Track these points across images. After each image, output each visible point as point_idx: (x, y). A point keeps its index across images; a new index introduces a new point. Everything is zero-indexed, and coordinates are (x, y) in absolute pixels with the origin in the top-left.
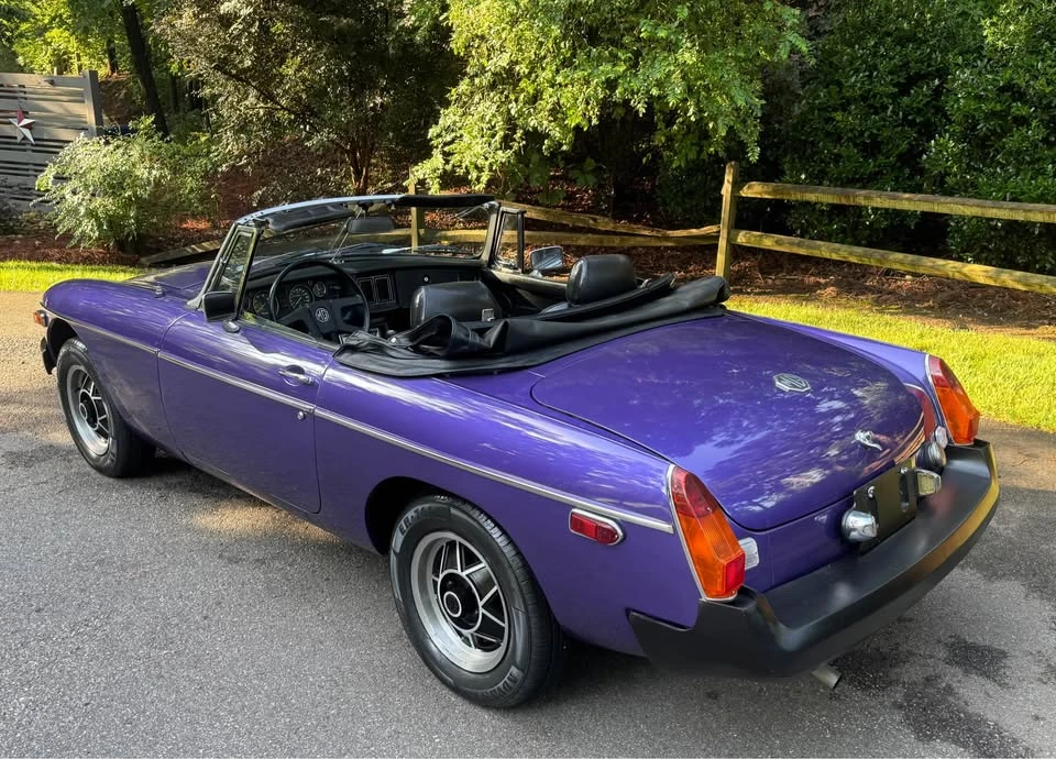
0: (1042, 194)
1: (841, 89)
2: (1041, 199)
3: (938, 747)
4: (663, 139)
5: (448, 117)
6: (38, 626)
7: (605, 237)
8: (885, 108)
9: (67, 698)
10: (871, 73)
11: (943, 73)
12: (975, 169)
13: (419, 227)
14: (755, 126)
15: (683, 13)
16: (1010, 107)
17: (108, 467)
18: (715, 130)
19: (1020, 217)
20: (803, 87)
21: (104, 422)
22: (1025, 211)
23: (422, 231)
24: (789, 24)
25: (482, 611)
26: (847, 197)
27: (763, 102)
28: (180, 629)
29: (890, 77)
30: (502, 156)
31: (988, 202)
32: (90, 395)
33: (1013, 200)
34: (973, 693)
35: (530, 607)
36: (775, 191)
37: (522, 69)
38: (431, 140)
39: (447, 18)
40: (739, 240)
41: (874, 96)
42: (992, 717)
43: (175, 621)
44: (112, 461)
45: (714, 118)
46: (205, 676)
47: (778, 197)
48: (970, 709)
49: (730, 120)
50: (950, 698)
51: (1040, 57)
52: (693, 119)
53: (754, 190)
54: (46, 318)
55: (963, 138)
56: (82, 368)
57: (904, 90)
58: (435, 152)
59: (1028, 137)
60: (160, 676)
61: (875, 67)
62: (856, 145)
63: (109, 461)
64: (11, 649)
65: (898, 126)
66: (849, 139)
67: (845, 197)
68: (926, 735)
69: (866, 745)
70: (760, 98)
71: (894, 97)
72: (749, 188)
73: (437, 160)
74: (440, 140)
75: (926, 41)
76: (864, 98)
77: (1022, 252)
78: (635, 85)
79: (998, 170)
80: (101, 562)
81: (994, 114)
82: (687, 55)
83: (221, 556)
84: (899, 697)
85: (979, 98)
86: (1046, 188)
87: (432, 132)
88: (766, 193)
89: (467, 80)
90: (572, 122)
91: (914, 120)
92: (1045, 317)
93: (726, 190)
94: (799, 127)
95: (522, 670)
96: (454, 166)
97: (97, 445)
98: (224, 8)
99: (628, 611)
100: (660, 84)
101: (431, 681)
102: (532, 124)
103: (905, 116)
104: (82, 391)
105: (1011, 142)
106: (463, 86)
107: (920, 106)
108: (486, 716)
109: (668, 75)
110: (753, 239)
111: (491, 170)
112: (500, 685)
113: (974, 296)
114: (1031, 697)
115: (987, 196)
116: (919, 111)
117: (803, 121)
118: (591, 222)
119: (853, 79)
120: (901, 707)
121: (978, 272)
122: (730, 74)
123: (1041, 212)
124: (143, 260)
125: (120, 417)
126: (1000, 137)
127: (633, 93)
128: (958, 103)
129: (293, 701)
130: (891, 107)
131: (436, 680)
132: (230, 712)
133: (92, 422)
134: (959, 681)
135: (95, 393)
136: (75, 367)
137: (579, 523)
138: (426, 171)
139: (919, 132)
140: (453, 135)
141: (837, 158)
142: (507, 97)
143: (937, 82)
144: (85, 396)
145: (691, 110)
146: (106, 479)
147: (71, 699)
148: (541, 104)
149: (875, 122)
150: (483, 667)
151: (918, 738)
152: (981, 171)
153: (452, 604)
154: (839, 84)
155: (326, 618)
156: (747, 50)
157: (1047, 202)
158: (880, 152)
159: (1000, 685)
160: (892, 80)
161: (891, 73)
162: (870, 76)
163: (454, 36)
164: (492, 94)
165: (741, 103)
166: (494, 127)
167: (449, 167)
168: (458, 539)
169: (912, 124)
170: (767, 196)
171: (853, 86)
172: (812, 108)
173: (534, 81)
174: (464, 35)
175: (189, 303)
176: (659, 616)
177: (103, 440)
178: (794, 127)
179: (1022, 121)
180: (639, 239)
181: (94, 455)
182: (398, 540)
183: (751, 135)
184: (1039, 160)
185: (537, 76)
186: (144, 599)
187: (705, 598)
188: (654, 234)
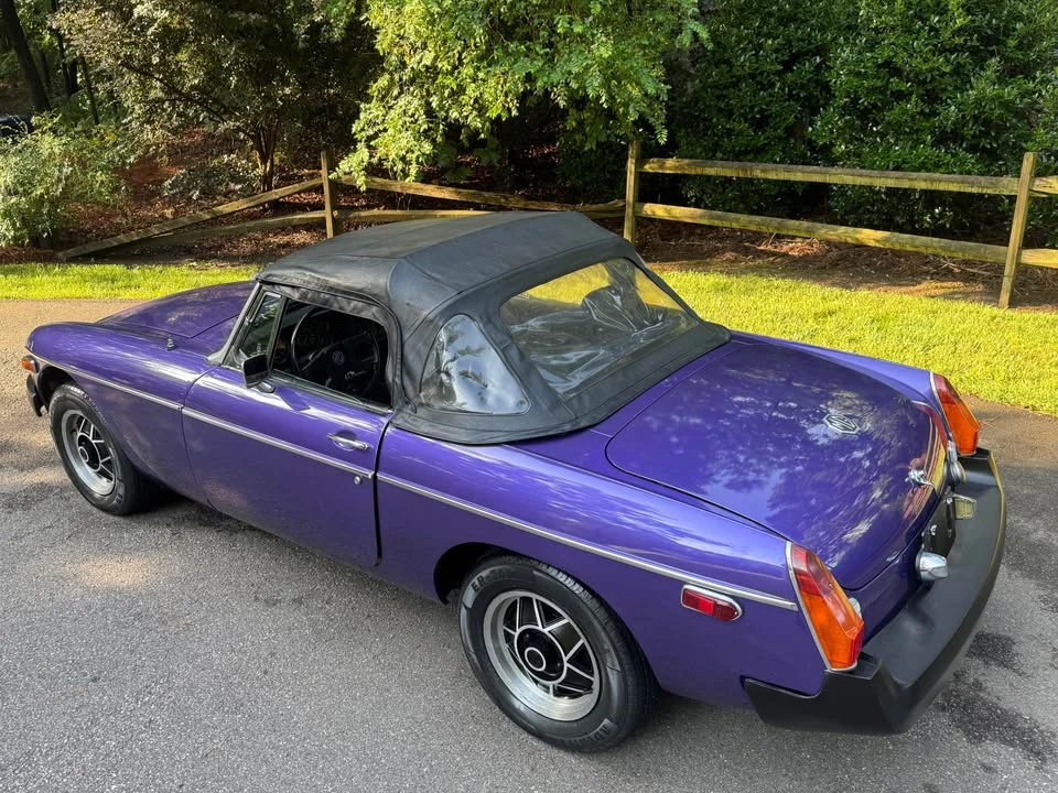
0: (923, 163)
1: (731, 67)
2: (923, 167)
3: (990, 749)
4: (574, 124)
5: (370, 111)
6: (101, 698)
8: (772, 85)
9: (158, 781)
10: (757, 53)
11: (822, 50)
12: (857, 139)
13: (333, 209)
14: (661, 109)
15: (596, 9)
16: (888, 82)
17: (115, 507)
18: (626, 114)
19: (906, 184)
20: (693, 65)
21: (108, 464)
22: (910, 179)
23: (336, 213)
24: (690, 12)
25: (566, 665)
26: (745, 170)
27: (669, 87)
28: (244, 688)
29: (774, 56)
30: (427, 148)
31: (876, 172)
32: (90, 438)
33: (894, 169)
34: (998, 686)
35: (627, 667)
36: (677, 167)
37: (444, 65)
38: (355, 134)
39: (367, 19)
40: (644, 212)
41: (762, 73)
42: (1024, 711)
43: (236, 679)
44: (119, 502)
45: (626, 105)
46: (287, 740)
47: (679, 171)
48: (1002, 704)
49: (643, 107)
50: (982, 695)
51: (914, 36)
52: (605, 106)
53: (654, 166)
54: (36, 364)
55: (845, 110)
56: (80, 413)
57: (788, 66)
58: (359, 146)
59: (907, 110)
60: (242, 746)
61: (760, 46)
62: (746, 120)
63: (115, 502)
64: (82, 728)
65: (785, 101)
66: (741, 115)
67: (743, 170)
68: (975, 737)
69: (927, 753)
70: (665, 83)
71: (778, 73)
72: (650, 164)
73: (362, 154)
74: (363, 134)
75: (806, 21)
76: (752, 76)
77: (901, 212)
78: (555, 77)
79: (878, 139)
80: (138, 616)
81: (873, 90)
82: (602, 49)
83: (256, 599)
84: (939, 699)
85: (858, 74)
86: (926, 158)
87: (355, 127)
88: (668, 168)
89: (387, 76)
90: (493, 114)
91: (798, 94)
92: (927, 273)
93: (631, 166)
94: (693, 104)
95: (617, 723)
96: (380, 160)
97: (100, 486)
98: (139, 11)
99: (743, 678)
100: (577, 76)
101: (507, 724)
102: (453, 116)
103: (790, 91)
104: (79, 434)
105: (892, 115)
106: (383, 81)
107: (805, 82)
108: (572, 760)
109: (587, 68)
110: (659, 211)
111: (418, 163)
112: (592, 734)
113: (860, 255)
114: (1049, 684)
115: (872, 167)
116: (803, 87)
117: (696, 99)
118: (503, 200)
119: (742, 59)
120: (943, 709)
121: (870, 236)
122: (638, 61)
123: (924, 180)
124: (60, 254)
125: (128, 460)
126: (881, 110)
127: (552, 85)
128: (840, 78)
129: (383, 761)
130: (778, 85)
131: (512, 723)
132: (326, 781)
133: (93, 463)
134: (983, 674)
135: (96, 436)
136: (71, 412)
137: (693, 599)
138: (352, 166)
139: (803, 106)
140: (375, 129)
141: (729, 132)
142: (428, 91)
143: (818, 60)
144: (82, 439)
145: (604, 98)
146: (111, 518)
147: (164, 782)
148: (464, 99)
149: (763, 98)
150: (569, 715)
151: (969, 740)
152: (862, 140)
153: (534, 659)
154: (728, 62)
155: (382, 661)
156: (649, 37)
157: (928, 170)
158: (768, 124)
159: (1020, 675)
160: (776, 58)
161: (776, 51)
162: (756, 54)
163: (379, 37)
164: (412, 89)
165: (651, 91)
166: (417, 120)
167: (375, 160)
168: (534, 597)
169: (797, 98)
170: (668, 172)
171: (743, 66)
172: (704, 89)
173: (456, 78)
174: (389, 37)
175: (210, 358)
176: (780, 684)
177: (105, 480)
178: (688, 105)
179: (901, 96)
181: (97, 496)
182: (469, 596)
183: (658, 118)
184: (917, 131)
185: (459, 73)
186: (197, 656)
187: (830, 669)
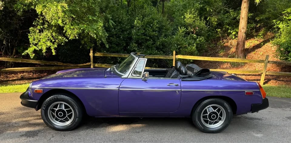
7: (60, 67)
26: (120, 55)
36: (104, 55)
40: (96, 66)
47: (104, 56)
53: (98, 54)
72: (97, 54)
88: (101, 55)
93: (91, 54)
99: (252, 104)
110: (99, 65)
118: (56, 63)
123: (157, 56)
153: (213, 117)
170: (101, 56)
175: (122, 77)
180: (70, 67)
188: (74, 65)
